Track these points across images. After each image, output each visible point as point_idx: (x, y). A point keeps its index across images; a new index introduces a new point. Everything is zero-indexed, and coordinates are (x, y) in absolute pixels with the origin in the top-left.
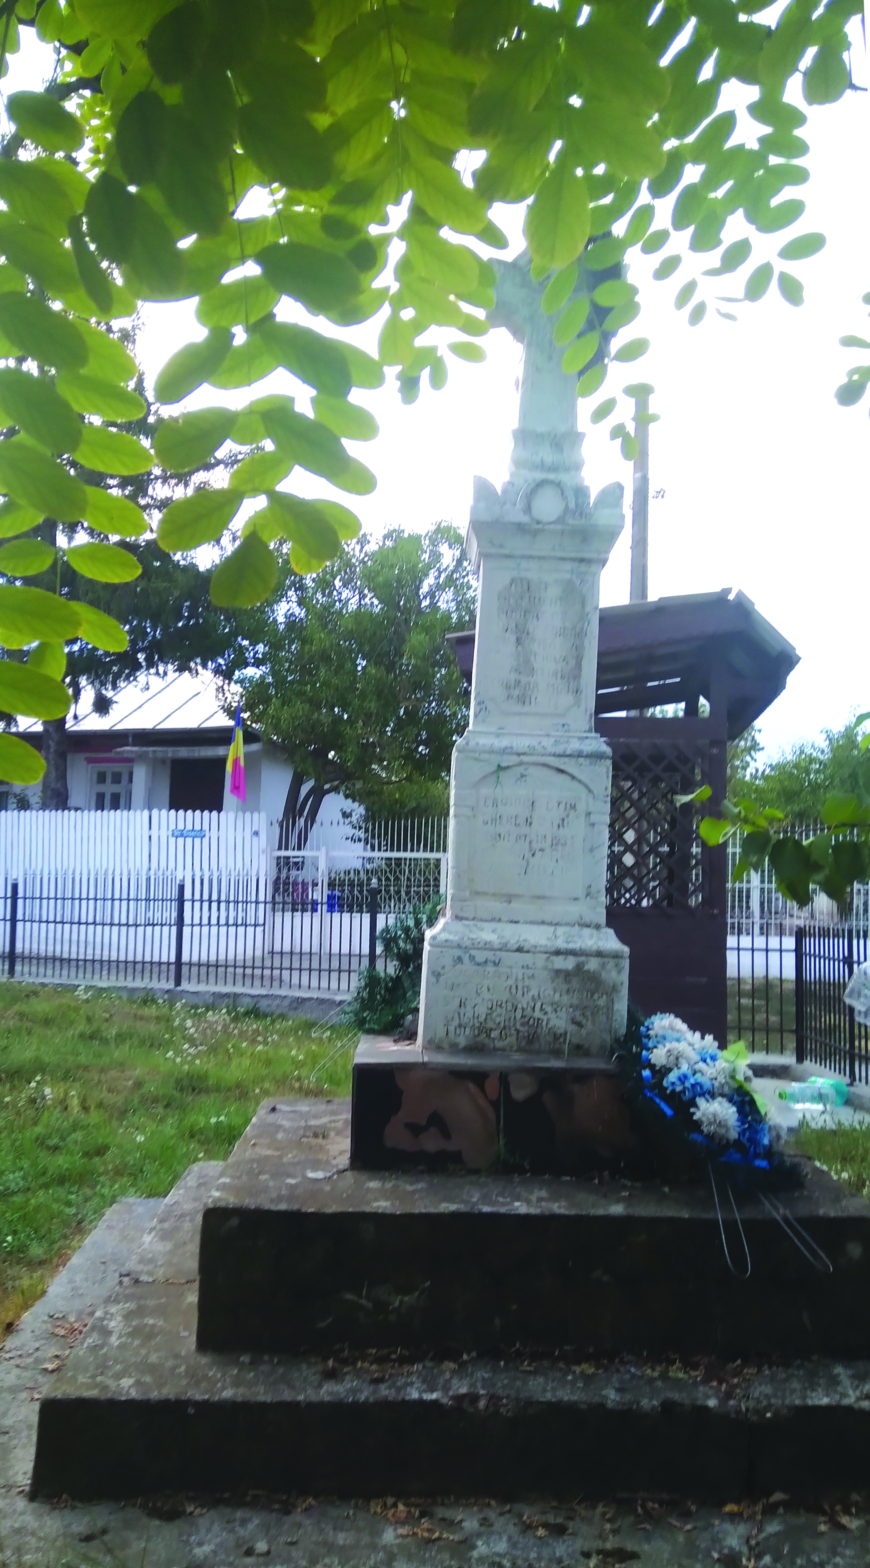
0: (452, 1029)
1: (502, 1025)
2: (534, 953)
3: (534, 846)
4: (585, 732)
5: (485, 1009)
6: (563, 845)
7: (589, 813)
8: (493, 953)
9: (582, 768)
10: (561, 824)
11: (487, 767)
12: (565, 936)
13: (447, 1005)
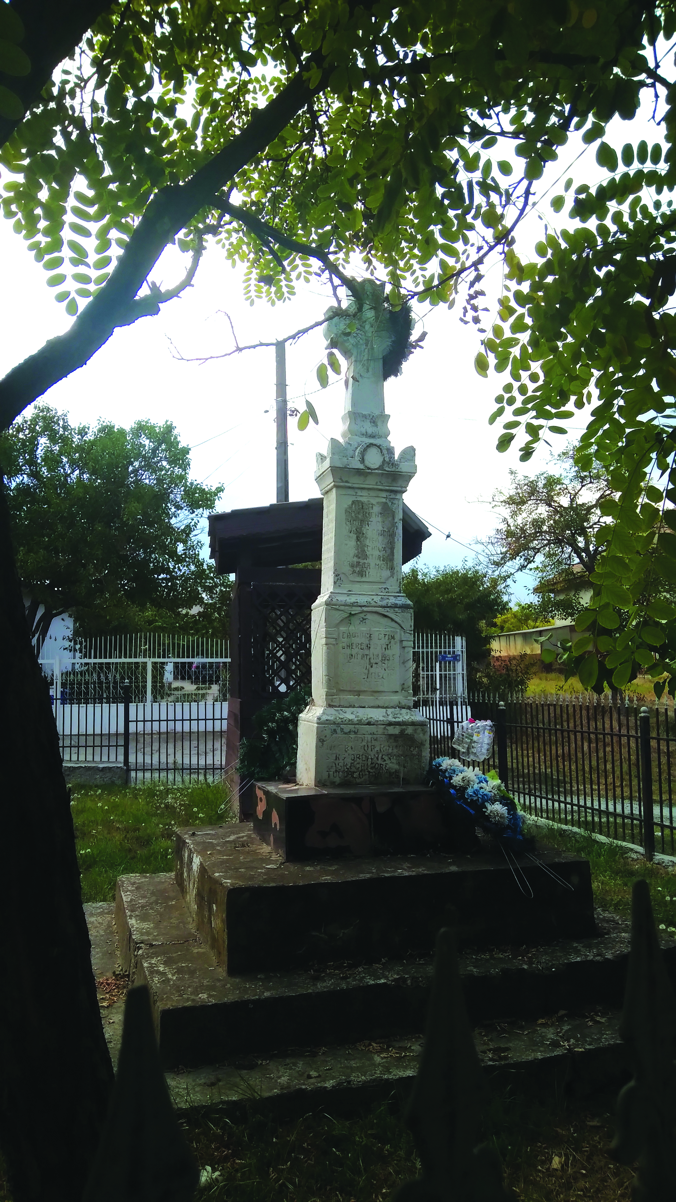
0: (331, 773)
1: (360, 769)
2: (377, 725)
3: (372, 661)
4: (397, 593)
5: (350, 760)
6: (388, 660)
7: (402, 641)
8: (354, 726)
9: (397, 614)
10: (386, 648)
11: (343, 615)
12: (392, 714)
13: (328, 759)
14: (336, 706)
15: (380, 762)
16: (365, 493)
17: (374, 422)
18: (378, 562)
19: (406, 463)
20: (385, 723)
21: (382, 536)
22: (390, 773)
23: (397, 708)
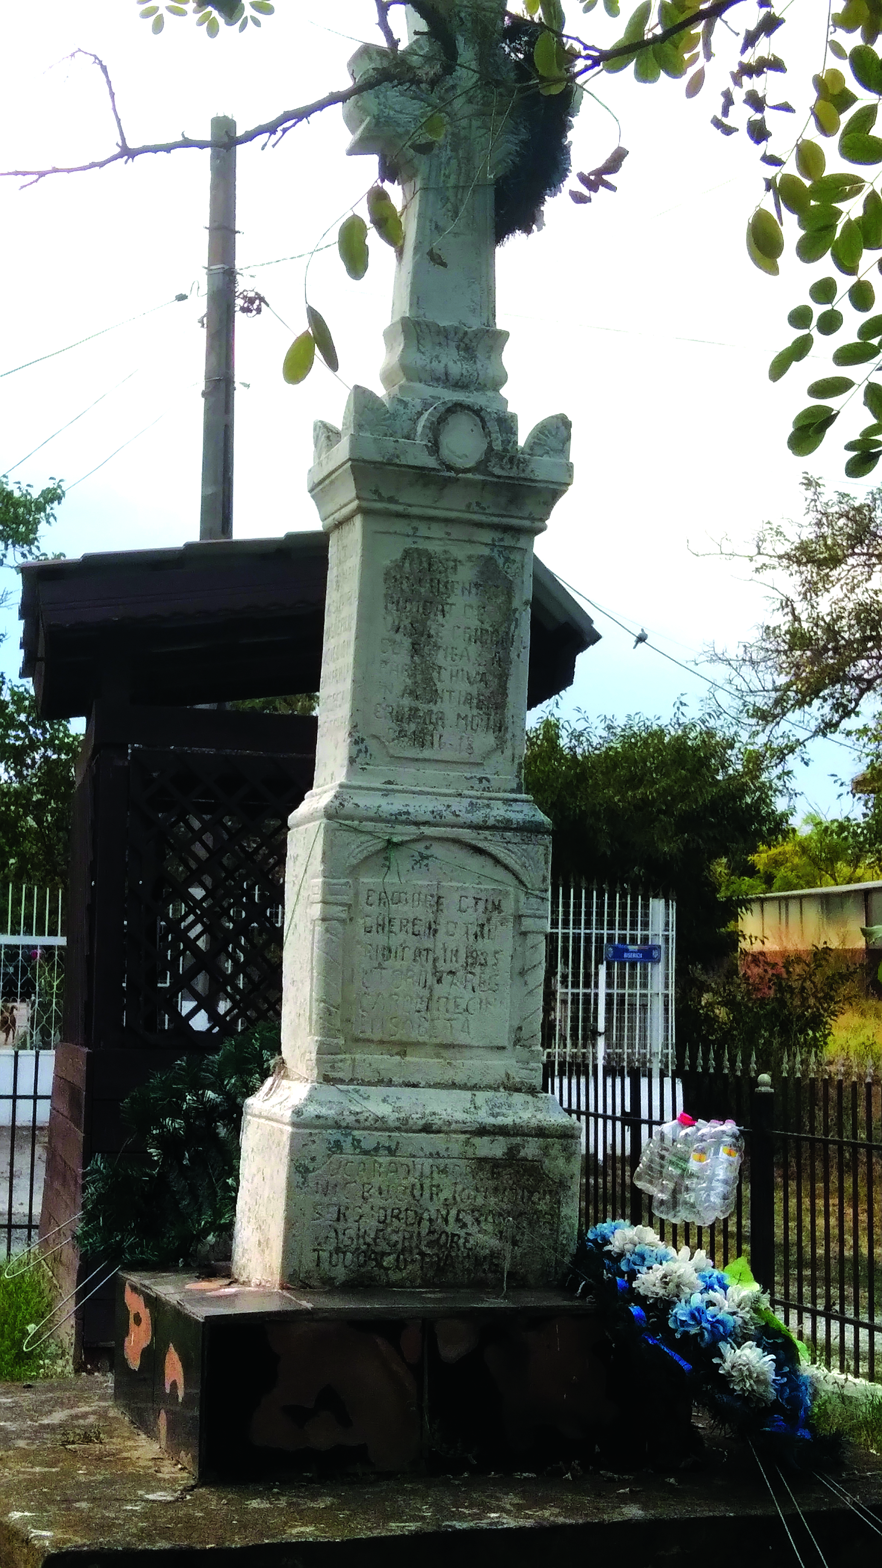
0: (324, 1255)
1: (400, 1246)
2: (446, 1133)
3: (441, 966)
4: (512, 791)
5: (374, 1223)
6: (482, 965)
7: (520, 916)
8: (387, 1134)
9: (510, 846)
10: (479, 933)
11: (369, 844)
12: (488, 1105)
13: (318, 1219)
14: (341, 1081)
15: (452, 1227)
16: (437, 531)
17: (467, 349)
18: (465, 710)
19: (546, 458)
20: (469, 1129)
21: (478, 642)
22: (476, 1257)
23: (502, 1089)
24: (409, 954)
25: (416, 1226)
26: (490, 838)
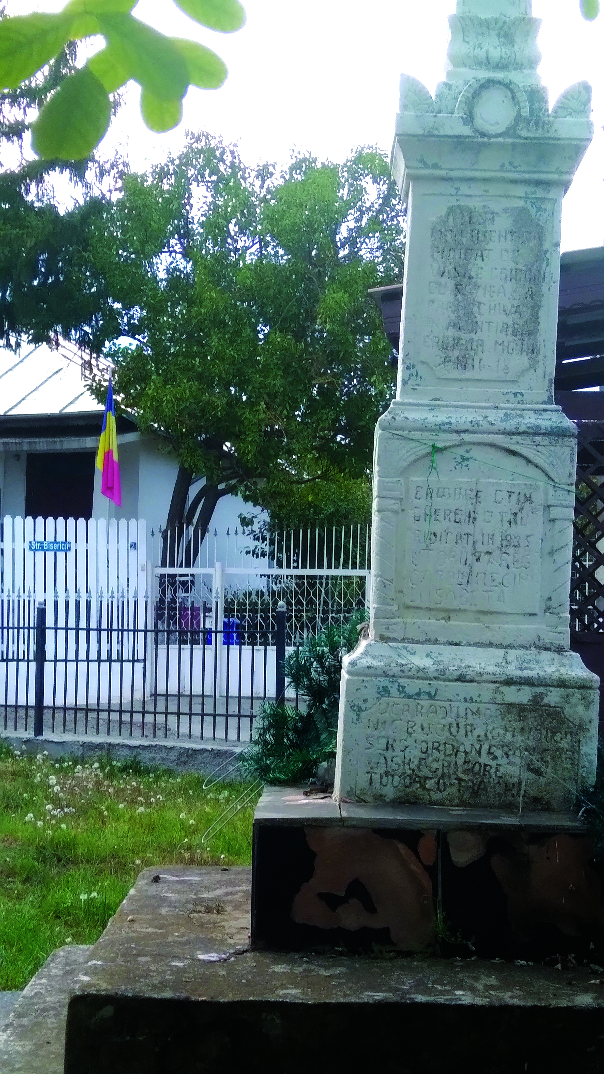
0: (376, 777)
1: (440, 773)
2: (479, 682)
3: (480, 547)
4: (543, 403)
5: (417, 753)
6: (515, 546)
7: (549, 506)
8: (428, 682)
9: (539, 448)
10: (513, 521)
11: (418, 449)
12: (518, 661)
13: (369, 748)
14: (394, 640)
15: (484, 759)
16: (476, 189)
17: (506, 36)
18: (502, 337)
19: (568, 119)
20: (498, 680)
21: (513, 280)
22: (506, 783)
23: (533, 648)
24: (451, 538)
25: (453, 756)
26: (521, 441)
